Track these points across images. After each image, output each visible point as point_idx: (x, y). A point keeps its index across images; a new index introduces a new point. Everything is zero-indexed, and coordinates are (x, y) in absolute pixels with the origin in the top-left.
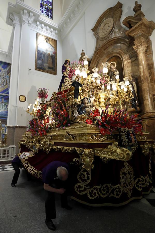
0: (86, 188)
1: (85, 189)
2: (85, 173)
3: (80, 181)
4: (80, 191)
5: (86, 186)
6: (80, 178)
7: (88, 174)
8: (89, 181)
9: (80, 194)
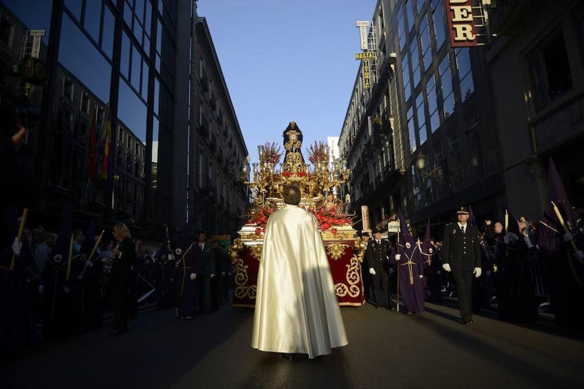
0: (246, 288)
1: (245, 290)
2: (241, 274)
3: (238, 284)
4: (241, 295)
5: (246, 286)
6: (238, 281)
7: (244, 273)
8: (247, 280)
9: (242, 297)
